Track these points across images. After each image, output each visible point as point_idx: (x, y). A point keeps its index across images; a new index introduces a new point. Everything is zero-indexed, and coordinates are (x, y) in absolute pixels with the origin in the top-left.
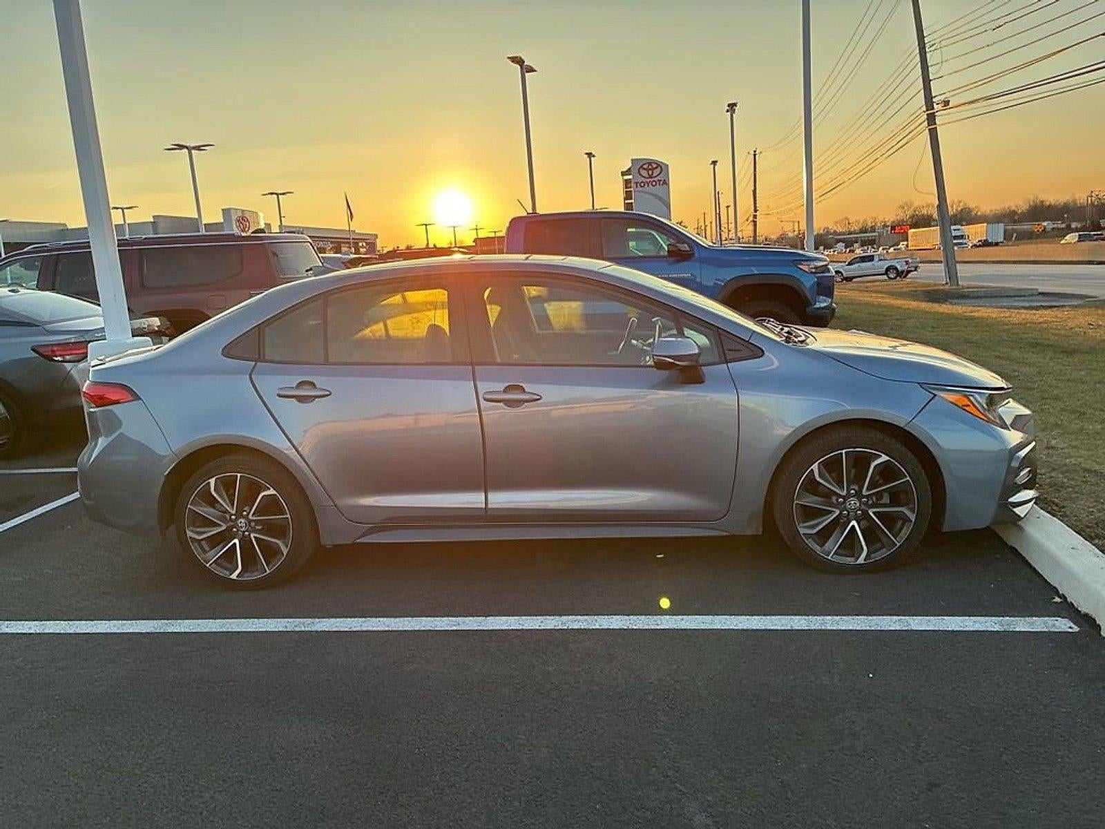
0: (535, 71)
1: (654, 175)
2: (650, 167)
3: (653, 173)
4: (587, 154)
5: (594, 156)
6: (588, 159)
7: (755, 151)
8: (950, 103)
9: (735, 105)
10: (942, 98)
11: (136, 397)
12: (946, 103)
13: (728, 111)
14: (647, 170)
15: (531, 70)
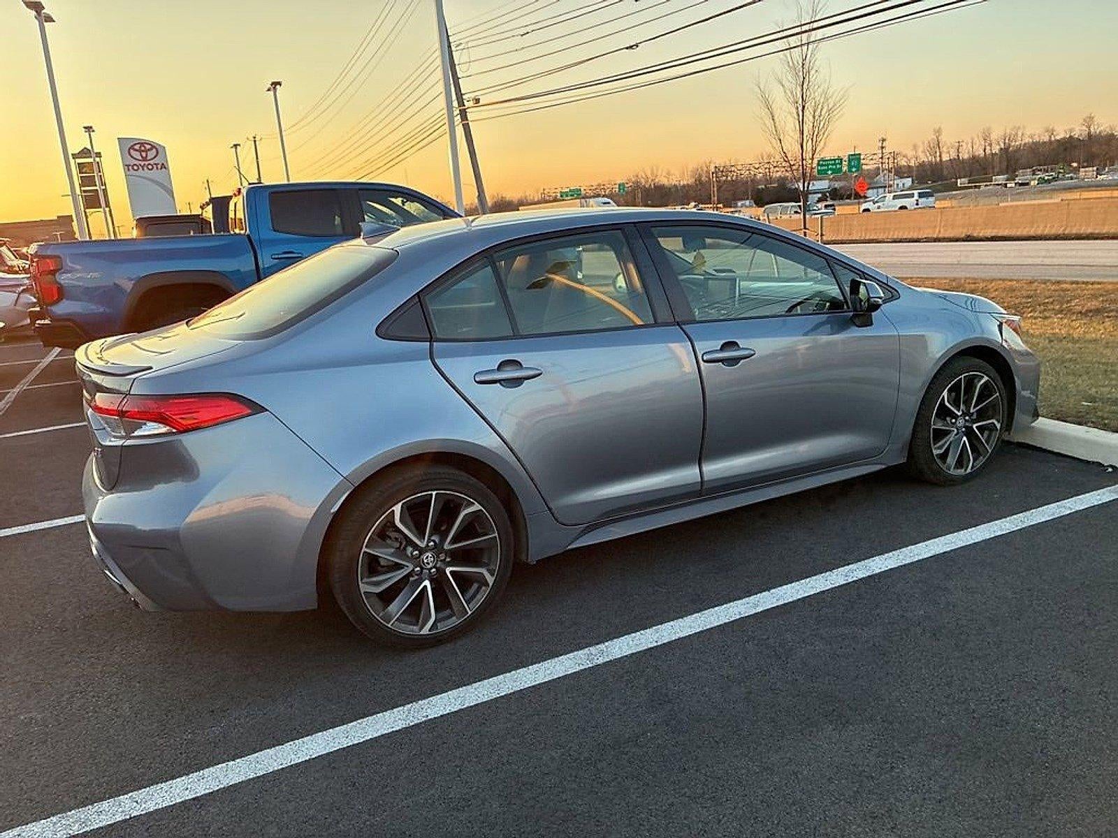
0: (54, 21)
1: (149, 158)
2: (143, 148)
3: (147, 155)
4: (85, 128)
5: (93, 131)
6: (87, 133)
7: (255, 138)
8: (480, 101)
9: (279, 84)
10: (473, 95)
11: (257, 409)
12: (477, 101)
13: (269, 90)
14: (140, 151)
15: (49, 19)
